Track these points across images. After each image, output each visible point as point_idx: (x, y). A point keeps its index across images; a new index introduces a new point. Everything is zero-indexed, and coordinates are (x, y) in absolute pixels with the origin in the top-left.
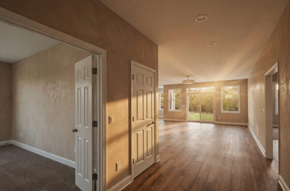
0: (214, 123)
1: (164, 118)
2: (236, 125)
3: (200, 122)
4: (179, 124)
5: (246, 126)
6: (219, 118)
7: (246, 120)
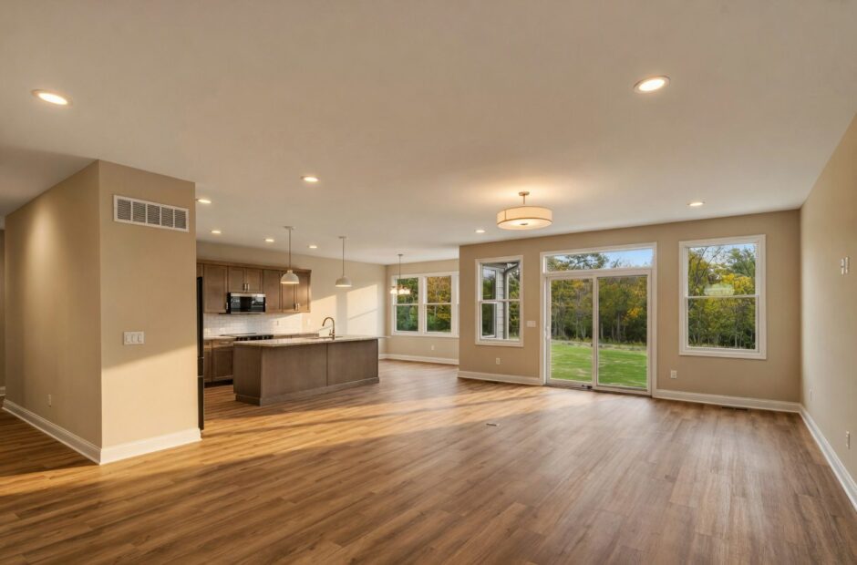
0: (650, 397)
1: (463, 366)
2: (745, 410)
3: (595, 388)
4: (503, 392)
5: (795, 418)
6: (673, 373)
7: (795, 390)
